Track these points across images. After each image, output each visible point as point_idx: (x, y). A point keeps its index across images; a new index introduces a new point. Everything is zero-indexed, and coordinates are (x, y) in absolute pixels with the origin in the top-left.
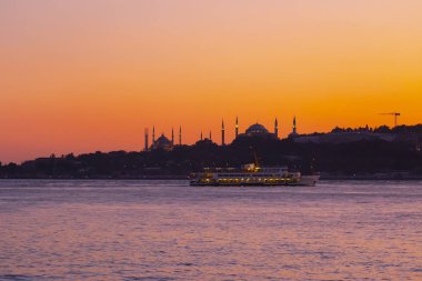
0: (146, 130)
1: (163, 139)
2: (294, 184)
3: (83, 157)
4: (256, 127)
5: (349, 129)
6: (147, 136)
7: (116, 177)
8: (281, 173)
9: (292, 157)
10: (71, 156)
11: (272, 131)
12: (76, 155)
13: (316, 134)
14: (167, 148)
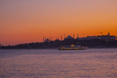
0: (44, 37)
1: (47, 39)
2: (82, 49)
3: (29, 44)
4: (69, 36)
5: (91, 36)
6: (44, 39)
7: (37, 48)
8: (79, 47)
9: (78, 43)
10: (26, 44)
11: (73, 37)
12: (27, 43)
13: (83, 38)
14: (48, 41)
